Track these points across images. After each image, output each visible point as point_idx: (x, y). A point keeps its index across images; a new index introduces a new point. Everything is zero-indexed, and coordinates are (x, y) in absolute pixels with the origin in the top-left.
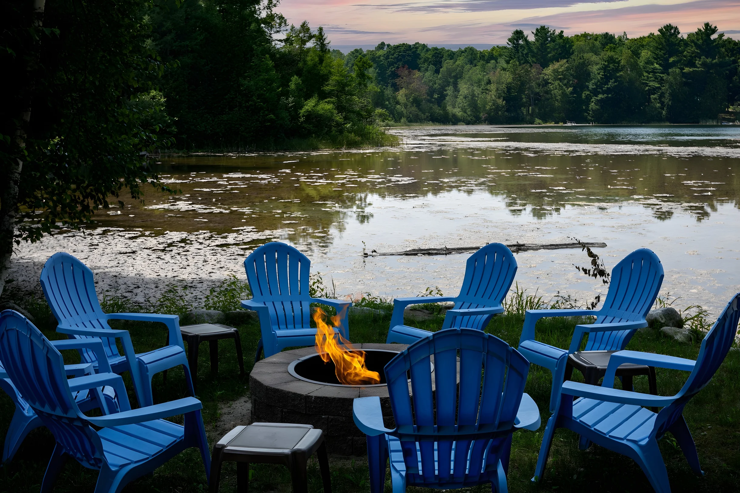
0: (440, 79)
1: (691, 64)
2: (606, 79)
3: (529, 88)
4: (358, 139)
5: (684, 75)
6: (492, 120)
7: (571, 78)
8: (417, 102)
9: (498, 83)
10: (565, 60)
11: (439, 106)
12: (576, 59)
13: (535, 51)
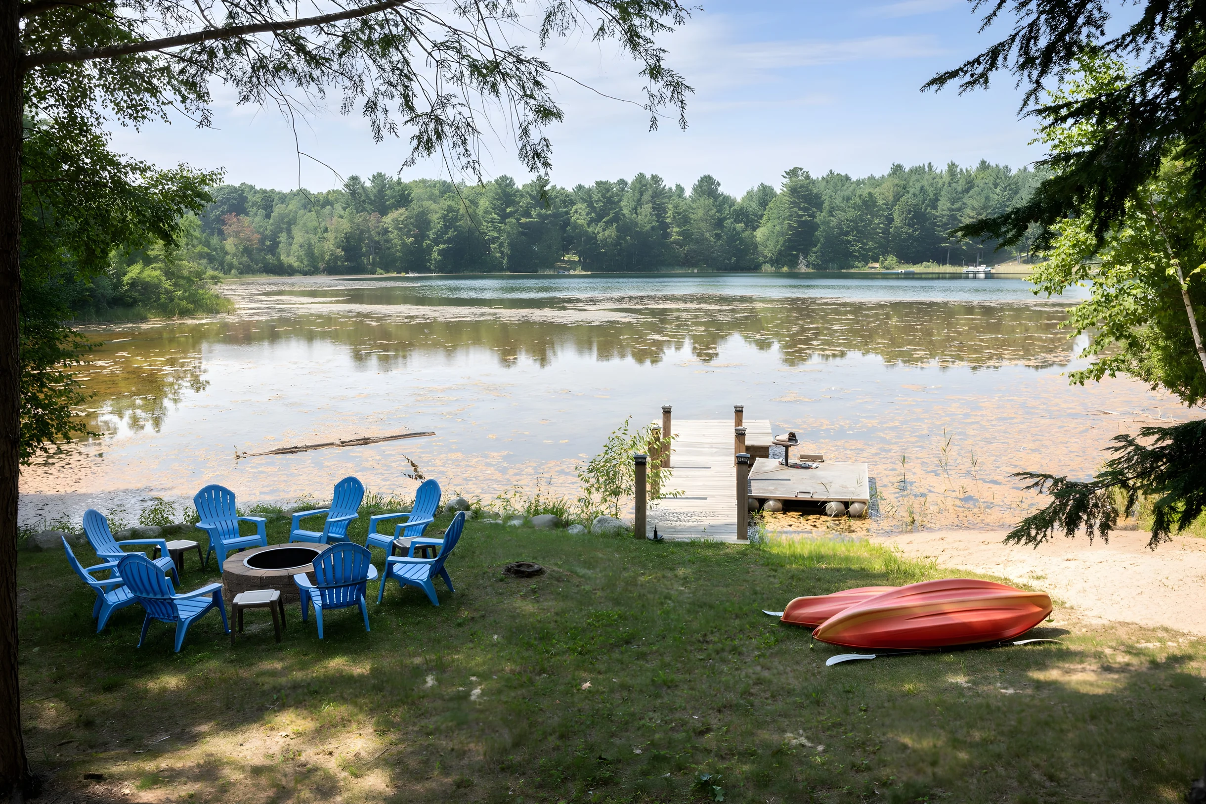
0: (272, 225)
1: (527, 214)
2: (446, 228)
3: (368, 237)
4: (191, 306)
5: (521, 225)
6: (332, 269)
7: (411, 227)
8: (247, 251)
9: (337, 231)
10: (404, 209)
11: (273, 255)
12: (415, 208)
13: (373, 198)
